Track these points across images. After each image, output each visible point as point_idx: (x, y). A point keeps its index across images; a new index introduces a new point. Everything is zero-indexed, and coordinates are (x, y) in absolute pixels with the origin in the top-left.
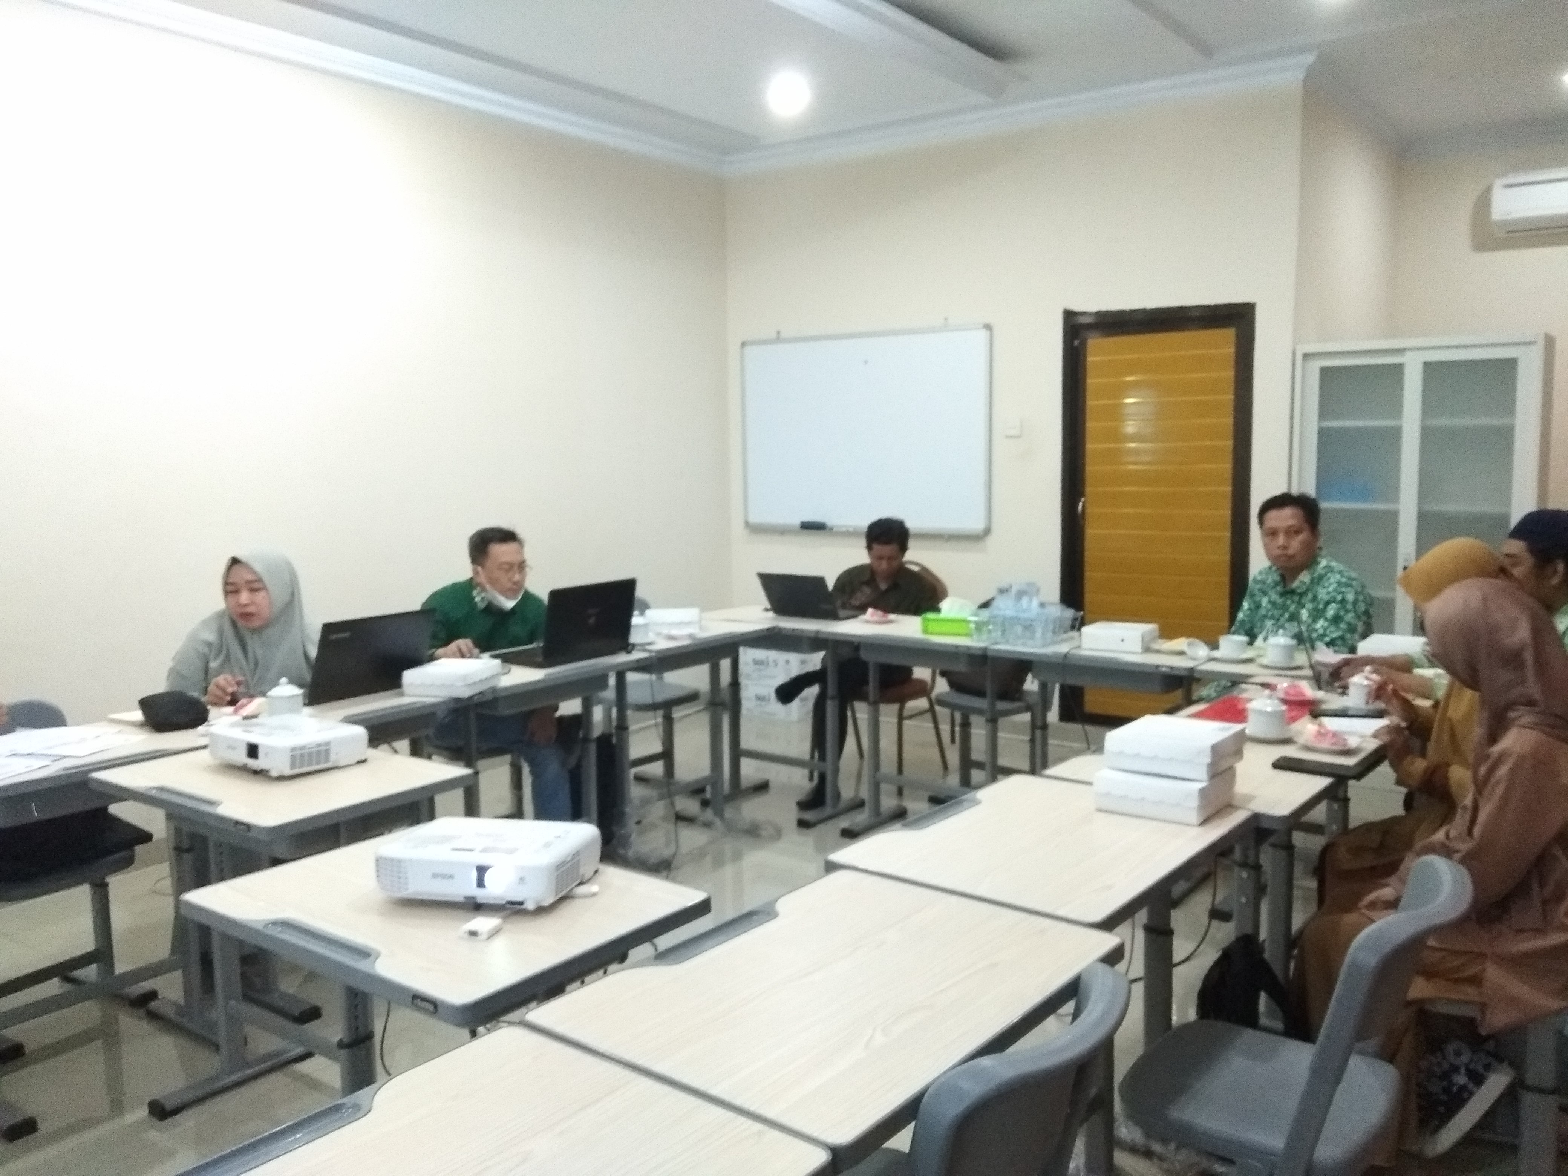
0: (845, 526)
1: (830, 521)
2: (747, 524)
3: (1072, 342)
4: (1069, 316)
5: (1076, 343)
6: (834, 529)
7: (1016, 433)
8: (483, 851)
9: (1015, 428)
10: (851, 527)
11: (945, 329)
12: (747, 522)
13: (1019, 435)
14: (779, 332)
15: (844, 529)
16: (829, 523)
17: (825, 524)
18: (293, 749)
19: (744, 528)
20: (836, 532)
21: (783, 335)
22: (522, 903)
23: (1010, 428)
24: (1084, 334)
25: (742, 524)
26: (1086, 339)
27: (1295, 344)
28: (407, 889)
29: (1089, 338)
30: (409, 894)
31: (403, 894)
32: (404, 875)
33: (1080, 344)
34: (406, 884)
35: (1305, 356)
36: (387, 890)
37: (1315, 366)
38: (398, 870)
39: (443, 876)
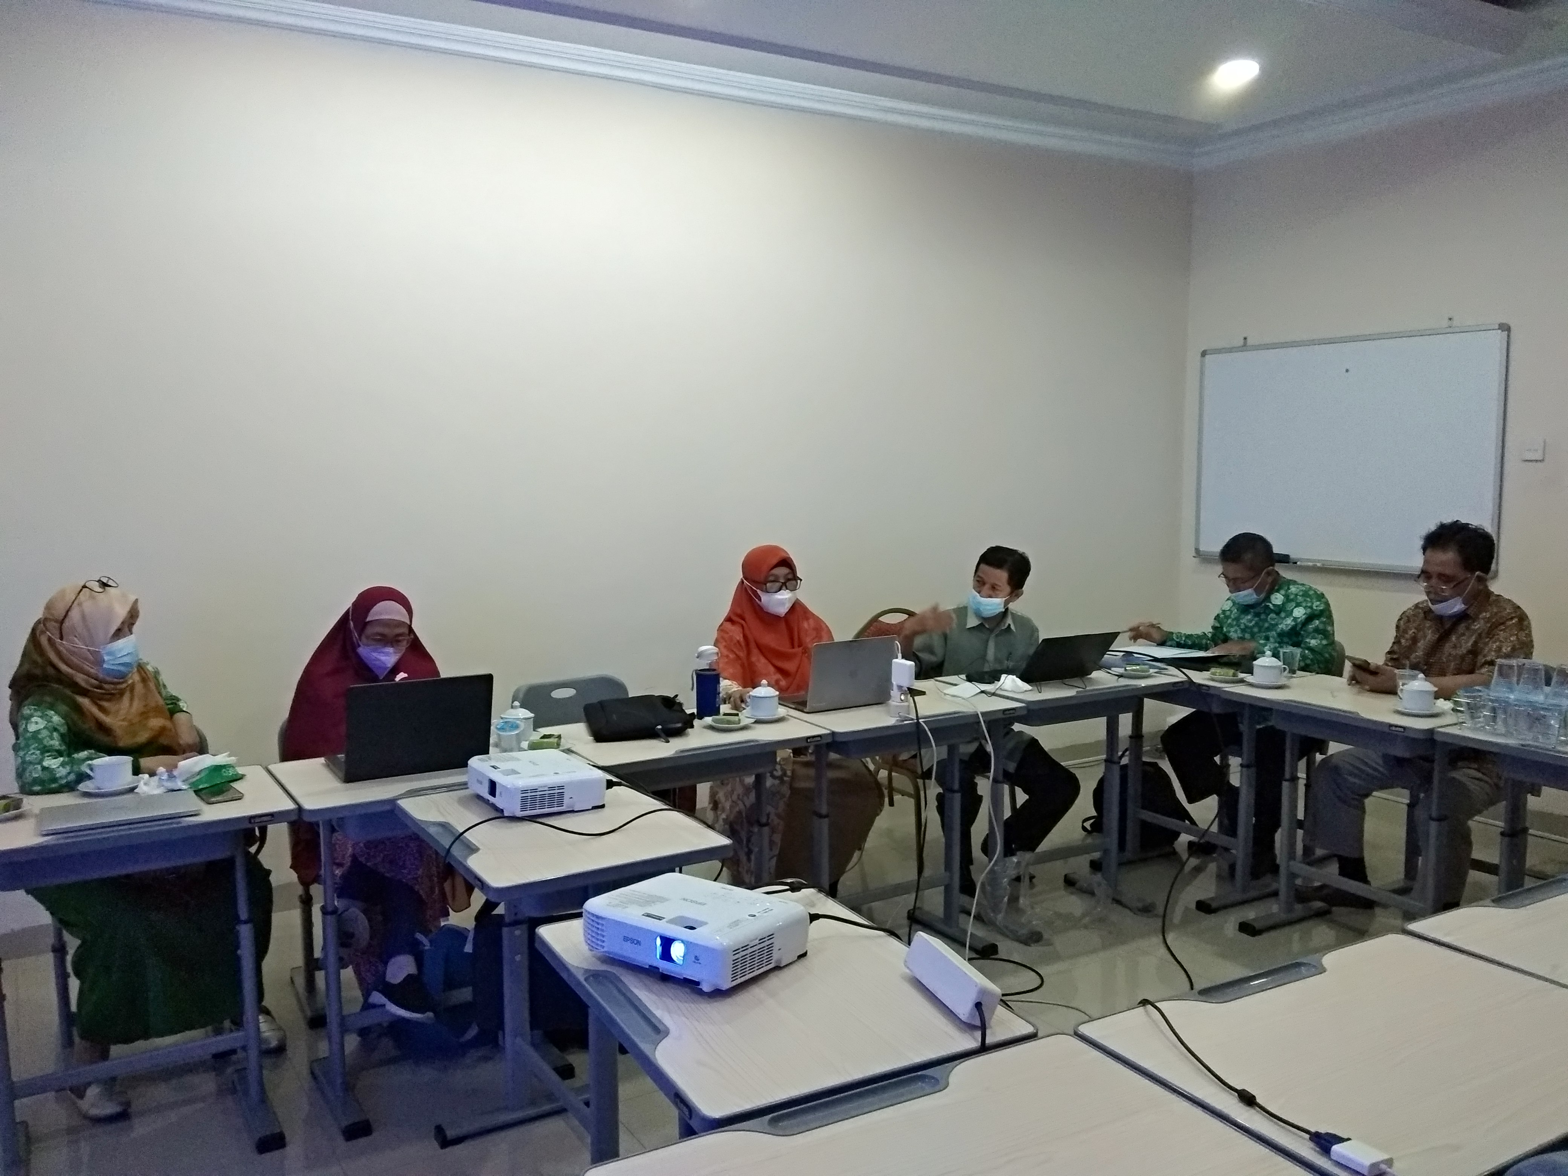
0: (1313, 560)
1: (1296, 553)
2: (1198, 554)
6: (1298, 563)
7: (1538, 456)
8: (671, 921)
9: (1536, 450)
10: (1319, 561)
11: (1449, 330)
12: (1197, 551)
13: (1541, 458)
14: (1245, 339)
15: (1310, 564)
16: (1293, 556)
17: (1287, 556)
18: (524, 791)
19: (1194, 557)
20: (1300, 566)
21: (1250, 342)
22: (698, 983)
23: (1529, 450)
25: (1192, 553)
28: (603, 947)
30: (606, 953)
31: (601, 951)
32: (602, 933)
34: (603, 941)
36: (589, 944)
38: (597, 926)
39: (632, 941)
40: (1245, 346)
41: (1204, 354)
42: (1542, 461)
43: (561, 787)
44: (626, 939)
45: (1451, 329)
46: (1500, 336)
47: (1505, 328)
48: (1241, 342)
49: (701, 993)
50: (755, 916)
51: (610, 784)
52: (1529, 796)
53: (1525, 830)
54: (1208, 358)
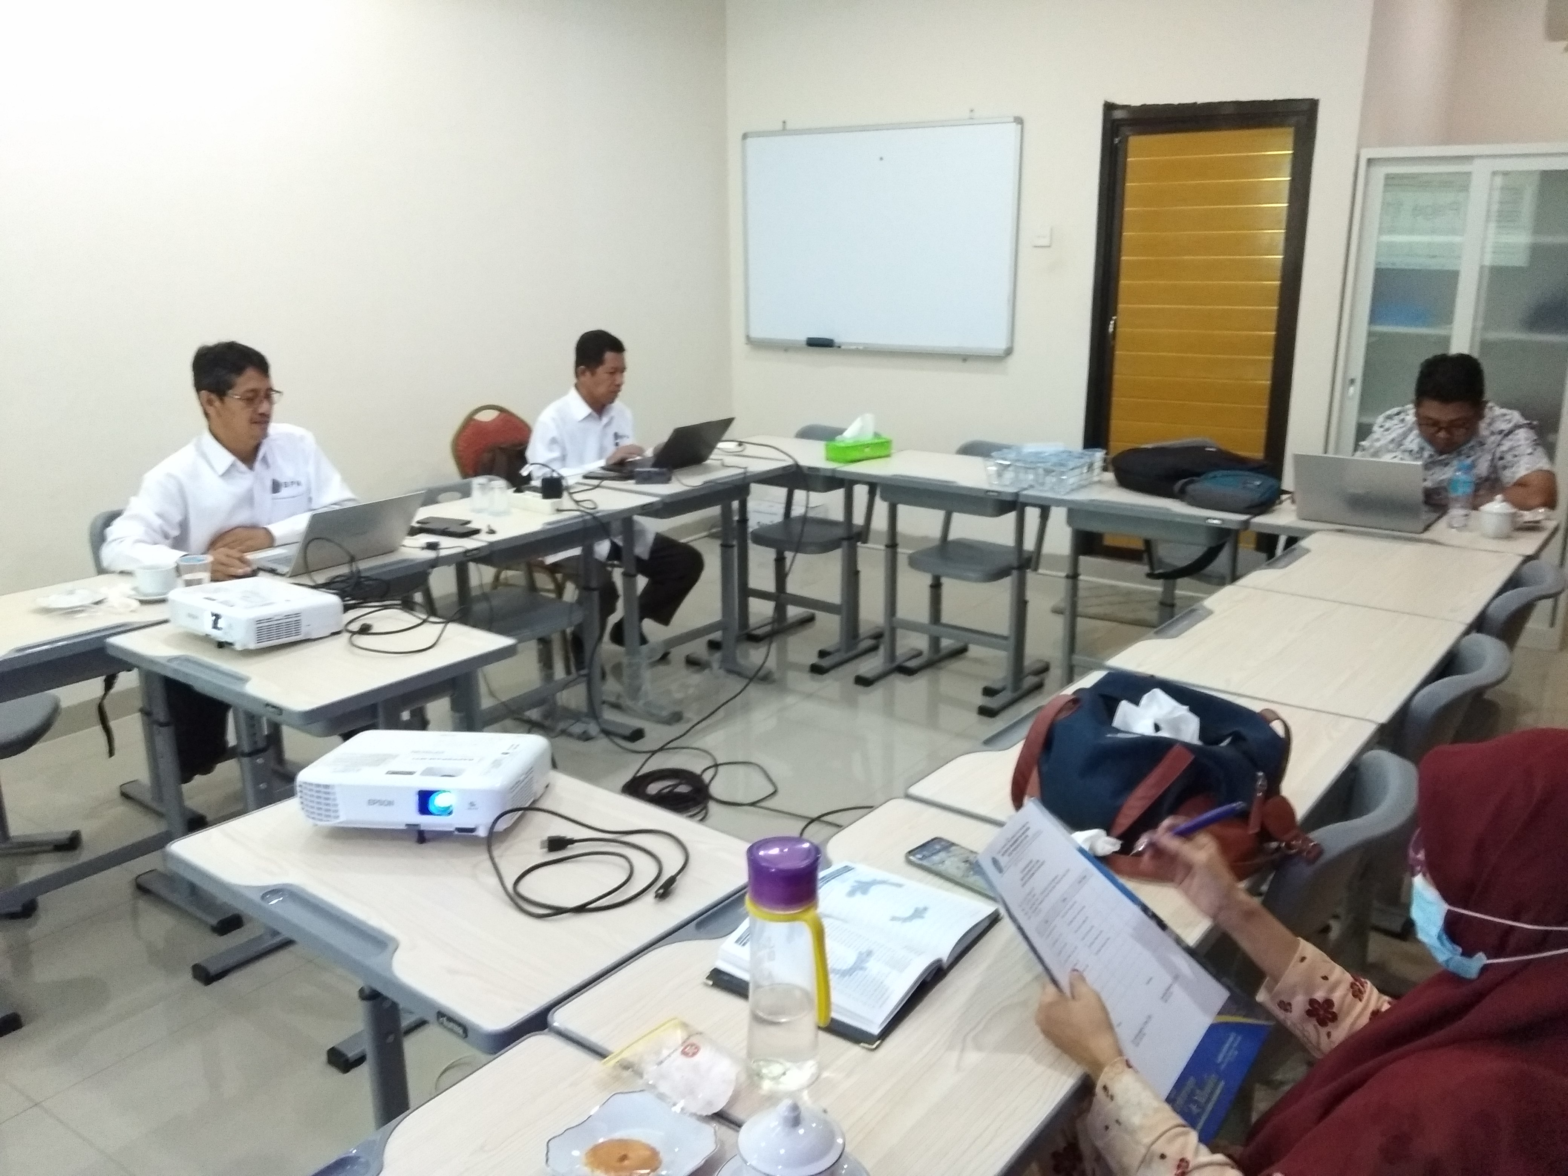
0: (855, 344)
1: (839, 337)
2: (749, 340)
3: (1112, 141)
4: (1109, 108)
5: (1116, 140)
6: (843, 347)
7: (1045, 242)
8: (427, 774)
9: (1045, 237)
10: (861, 344)
11: (971, 121)
12: (748, 338)
13: (1048, 245)
14: (784, 122)
15: (854, 347)
16: (837, 340)
17: (833, 340)
18: (258, 622)
19: (746, 344)
20: (844, 350)
21: (788, 127)
22: (472, 830)
23: (1039, 237)
24: (1125, 130)
25: (743, 340)
26: (1128, 136)
27: (1359, 147)
28: (337, 817)
29: (1130, 135)
30: (341, 823)
31: (333, 823)
32: (333, 803)
33: (1120, 142)
34: (336, 811)
35: (1370, 161)
36: (313, 818)
37: (1380, 173)
38: (326, 796)
39: (381, 803)
40: (784, 130)
41: (745, 136)
42: (1049, 246)
43: (297, 615)
44: (372, 802)
45: (972, 120)
46: (1014, 128)
47: (1019, 121)
48: (779, 126)
49: (476, 840)
50: (507, 753)
54: (749, 141)
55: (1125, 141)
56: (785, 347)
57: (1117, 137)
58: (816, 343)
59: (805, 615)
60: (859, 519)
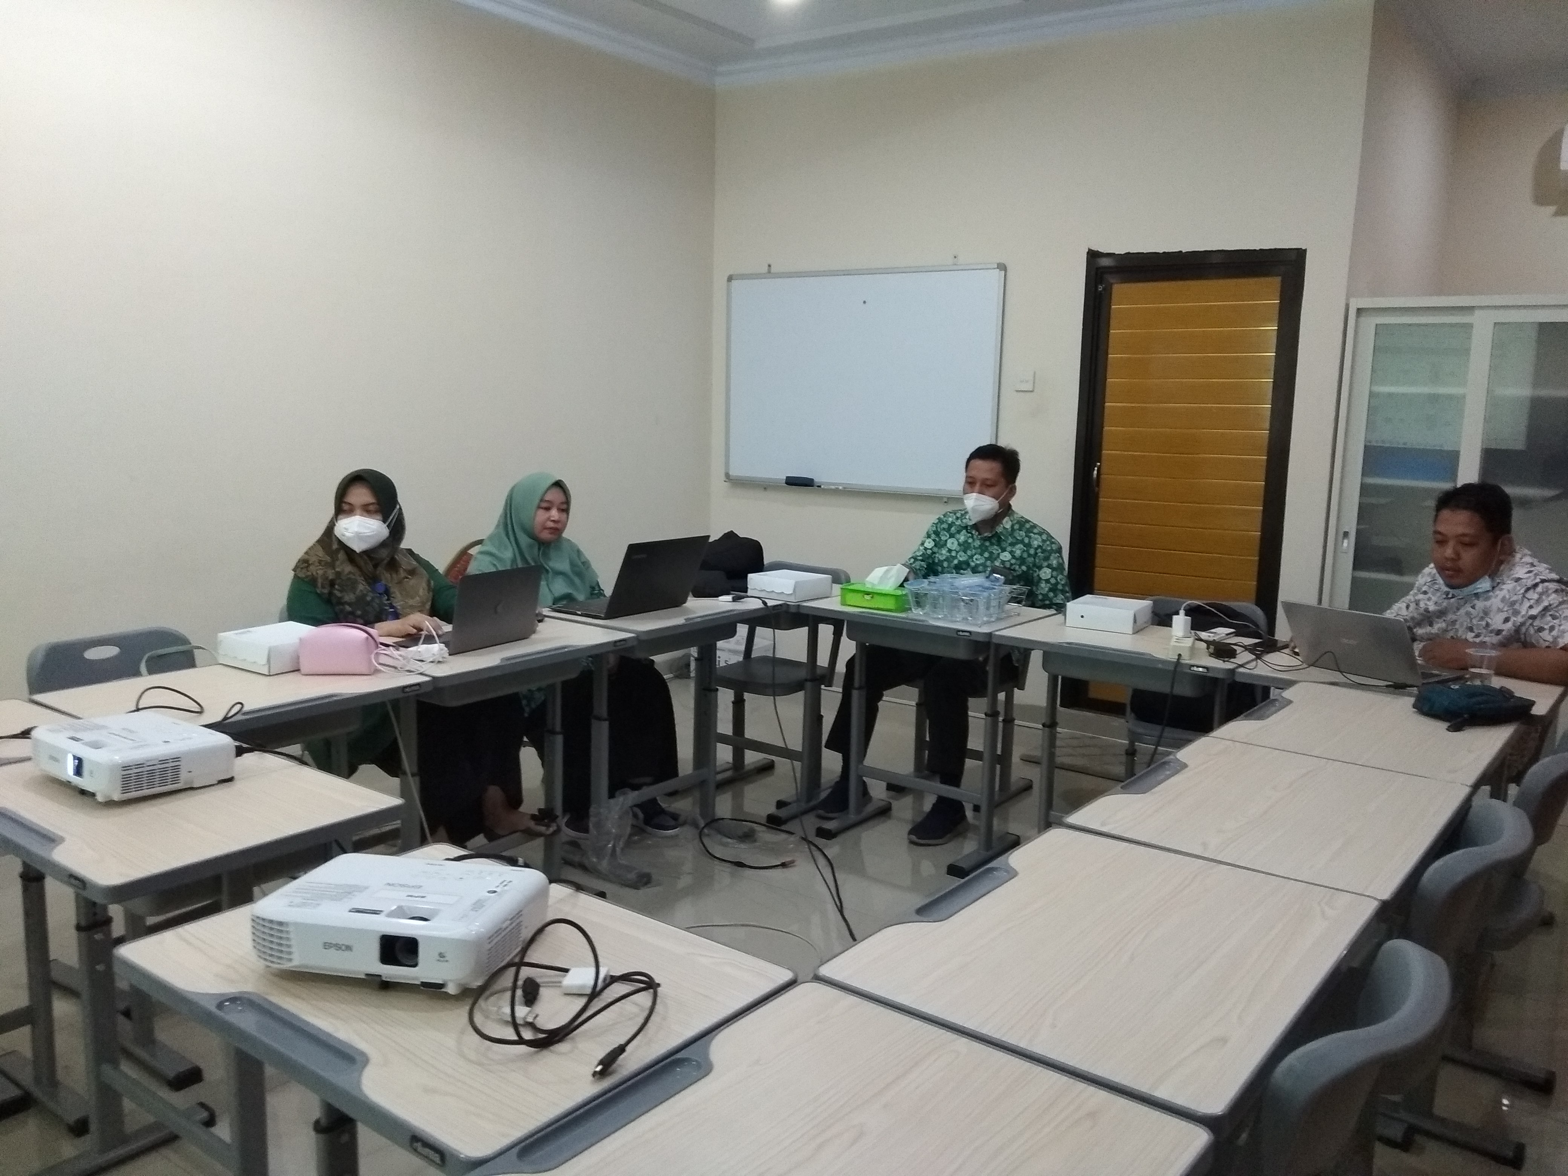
0: (835, 484)
1: (818, 477)
2: (729, 478)
3: (1096, 287)
4: (1093, 255)
5: (1100, 288)
6: (822, 487)
7: (1029, 387)
8: (391, 914)
9: (1027, 382)
10: (840, 484)
11: (955, 267)
12: (727, 475)
13: (1031, 390)
14: (769, 266)
15: (833, 487)
16: (817, 480)
17: (812, 480)
18: (126, 768)
19: (725, 481)
20: (824, 489)
21: (773, 270)
22: (441, 986)
23: (1022, 382)
24: (1111, 279)
25: (723, 478)
26: (1112, 284)
27: (1348, 299)
28: (290, 960)
29: (1115, 283)
30: (296, 967)
31: (287, 966)
32: (288, 943)
33: (1104, 289)
34: (290, 953)
35: (1359, 311)
36: (265, 959)
37: (1370, 323)
38: (279, 935)
39: (338, 947)
40: (770, 273)
41: (730, 279)
42: (1032, 391)
43: (177, 759)
44: (327, 946)
45: (955, 266)
46: (998, 274)
47: (1002, 267)
48: (765, 269)
49: (447, 997)
50: (495, 892)
51: (240, 752)
52: (1016, 690)
53: (1013, 720)
54: (734, 283)
55: (1108, 290)
56: (765, 486)
57: (1101, 283)
58: (794, 482)
59: (765, 762)
60: (823, 660)
